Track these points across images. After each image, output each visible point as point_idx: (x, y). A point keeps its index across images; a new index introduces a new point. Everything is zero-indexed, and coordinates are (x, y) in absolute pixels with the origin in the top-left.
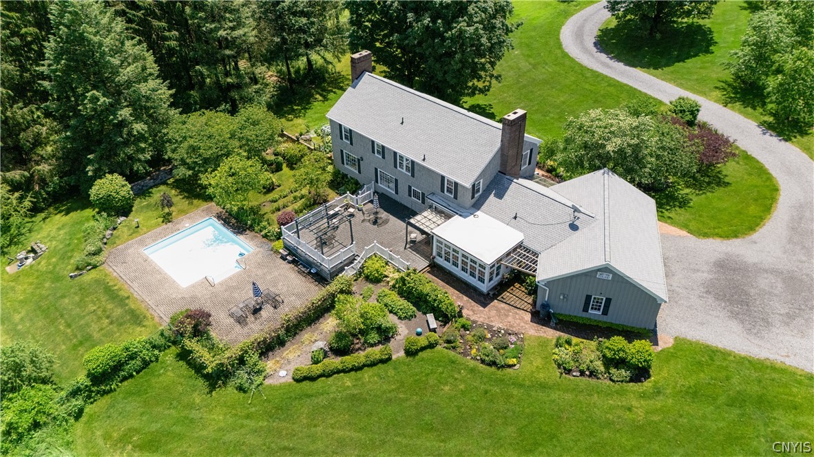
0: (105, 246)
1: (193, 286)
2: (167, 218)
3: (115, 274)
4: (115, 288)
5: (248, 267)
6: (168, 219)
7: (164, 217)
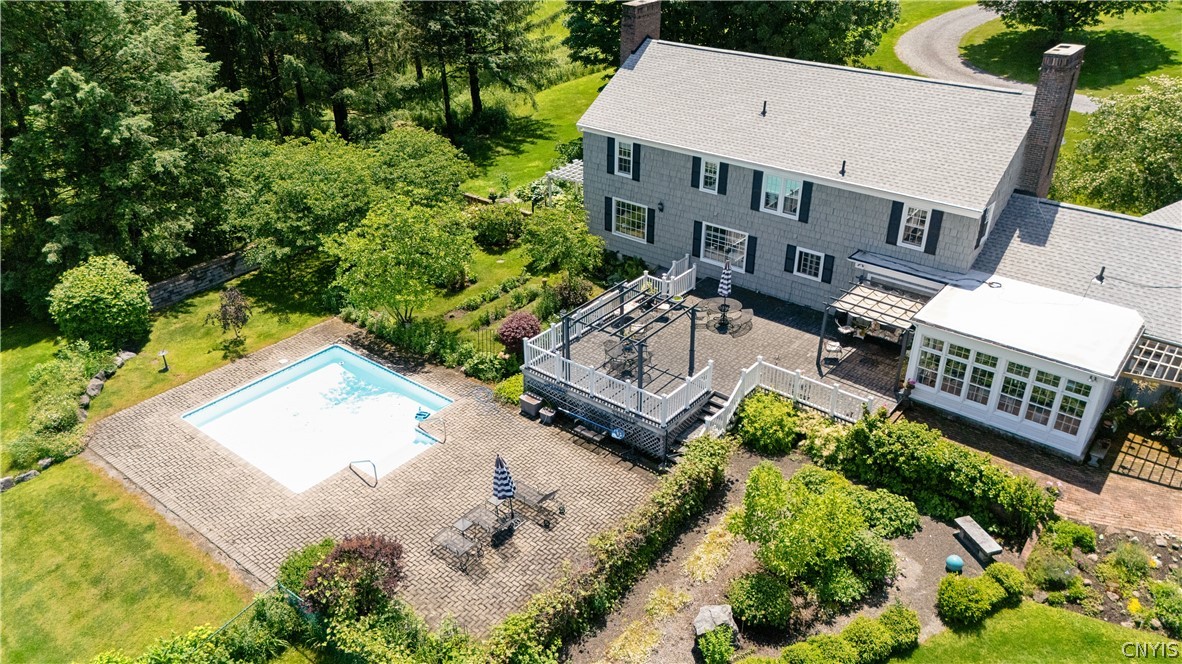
0: (86, 413)
1: (322, 489)
2: (234, 350)
3: (112, 473)
4: (115, 505)
5: (449, 439)
6: (236, 352)
7: (226, 348)
